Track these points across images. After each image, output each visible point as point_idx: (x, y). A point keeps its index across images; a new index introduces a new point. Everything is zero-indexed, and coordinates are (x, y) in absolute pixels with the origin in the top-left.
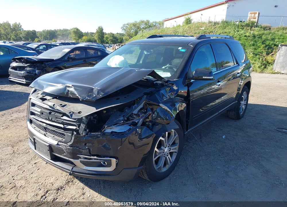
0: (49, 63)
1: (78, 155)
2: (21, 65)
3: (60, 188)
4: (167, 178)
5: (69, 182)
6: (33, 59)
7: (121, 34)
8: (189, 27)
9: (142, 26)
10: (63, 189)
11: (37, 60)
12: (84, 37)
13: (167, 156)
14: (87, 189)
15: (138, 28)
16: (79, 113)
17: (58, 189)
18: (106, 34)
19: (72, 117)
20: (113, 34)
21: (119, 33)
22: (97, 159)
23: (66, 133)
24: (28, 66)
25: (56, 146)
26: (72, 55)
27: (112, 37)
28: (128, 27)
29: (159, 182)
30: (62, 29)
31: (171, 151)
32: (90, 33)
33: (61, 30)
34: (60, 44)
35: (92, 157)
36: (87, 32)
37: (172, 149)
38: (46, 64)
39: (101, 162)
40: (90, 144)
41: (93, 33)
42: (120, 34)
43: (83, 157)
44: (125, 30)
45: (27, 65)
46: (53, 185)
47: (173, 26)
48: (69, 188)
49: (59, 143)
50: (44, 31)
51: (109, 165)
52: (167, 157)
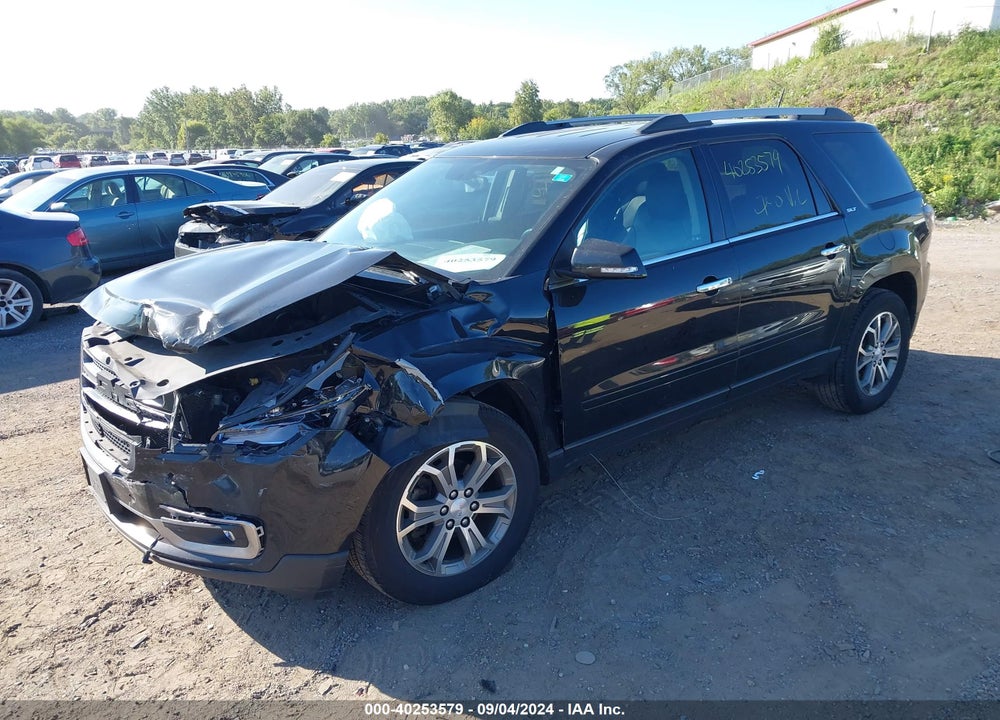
0: (283, 220)
1: (161, 506)
2: (204, 228)
3: (144, 600)
4: (469, 598)
5: (179, 583)
6: (236, 209)
7: (604, 101)
8: (828, 63)
9: (677, 71)
10: (151, 603)
11: (246, 213)
12: (474, 121)
13: (465, 526)
14: (216, 607)
15: (664, 77)
16: (164, 383)
17: (139, 602)
18: (550, 105)
19: (135, 395)
20: (576, 105)
21: (596, 97)
22: (207, 522)
23: (130, 441)
24: (223, 230)
25: (114, 477)
26: (359, 192)
27: (570, 115)
28: (629, 75)
29: (433, 607)
30: (408, 97)
31: (481, 510)
32: (498, 105)
33: (404, 101)
34: (378, 152)
35: (193, 514)
36: (488, 103)
37: (484, 506)
38: (275, 223)
39: (221, 532)
40: (182, 477)
41: (508, 106)
42: (602, 103)
43: (177, 513)
44: (617, 86)
45: (219, 229)
46: (131, 589)
47: (777, 62)
48: (171, 601)
49: (120, 469)
50: (351, 109)
51: (242, 541)
52: (465, 531)
